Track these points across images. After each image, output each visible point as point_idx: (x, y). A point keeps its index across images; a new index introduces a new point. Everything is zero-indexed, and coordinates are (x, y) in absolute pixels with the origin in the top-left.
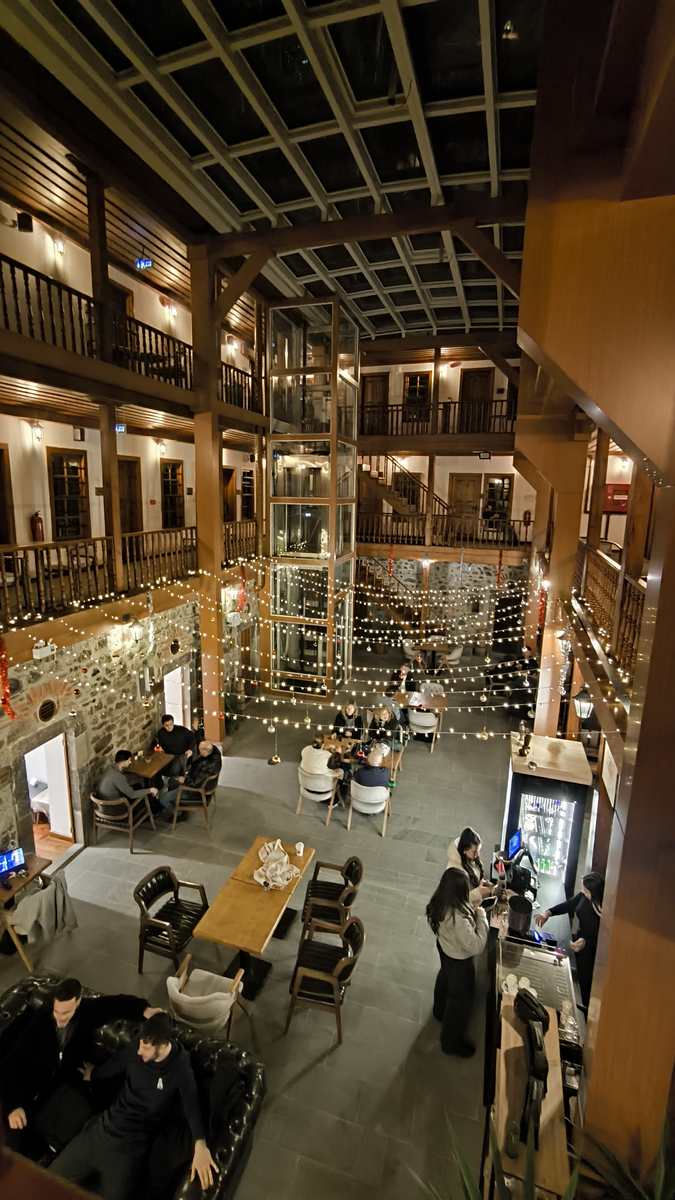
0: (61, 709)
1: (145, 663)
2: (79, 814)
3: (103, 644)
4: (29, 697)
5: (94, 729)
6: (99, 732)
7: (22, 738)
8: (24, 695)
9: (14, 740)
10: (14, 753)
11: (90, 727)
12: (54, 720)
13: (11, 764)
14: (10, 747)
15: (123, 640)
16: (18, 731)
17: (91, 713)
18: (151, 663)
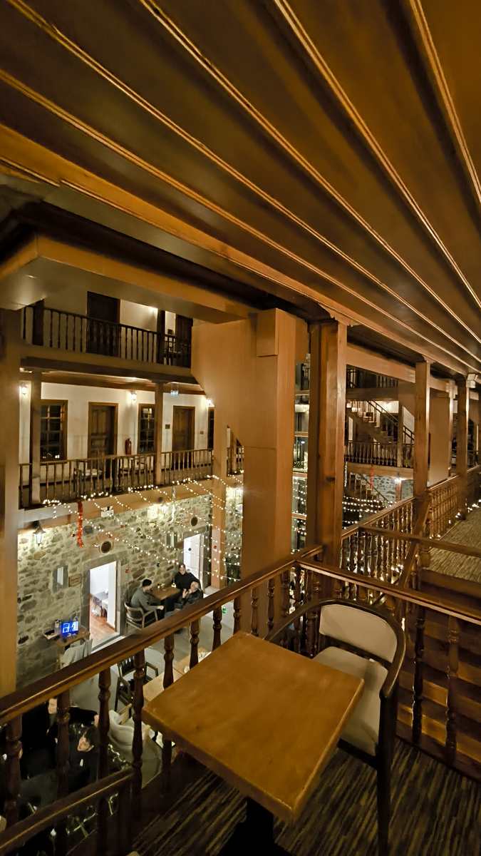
0: (115, 548)
1: (172, 529)
2: (119, 613)
3: (144, 514)
4: (97, 538)
5: (133, 563)
6: (137, 566)
7: (90, 560)
8: (94, 536)
9: (86, 560)
10: (84, 567)
11: (131, 562)
12: (109, 553)
13: (82, 573)
14: (83, 563)
15: (158, 513)
16: (88, 555)
17: (133, 553)
18: (176, 529)
